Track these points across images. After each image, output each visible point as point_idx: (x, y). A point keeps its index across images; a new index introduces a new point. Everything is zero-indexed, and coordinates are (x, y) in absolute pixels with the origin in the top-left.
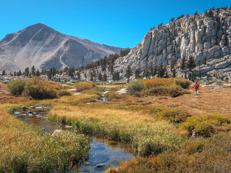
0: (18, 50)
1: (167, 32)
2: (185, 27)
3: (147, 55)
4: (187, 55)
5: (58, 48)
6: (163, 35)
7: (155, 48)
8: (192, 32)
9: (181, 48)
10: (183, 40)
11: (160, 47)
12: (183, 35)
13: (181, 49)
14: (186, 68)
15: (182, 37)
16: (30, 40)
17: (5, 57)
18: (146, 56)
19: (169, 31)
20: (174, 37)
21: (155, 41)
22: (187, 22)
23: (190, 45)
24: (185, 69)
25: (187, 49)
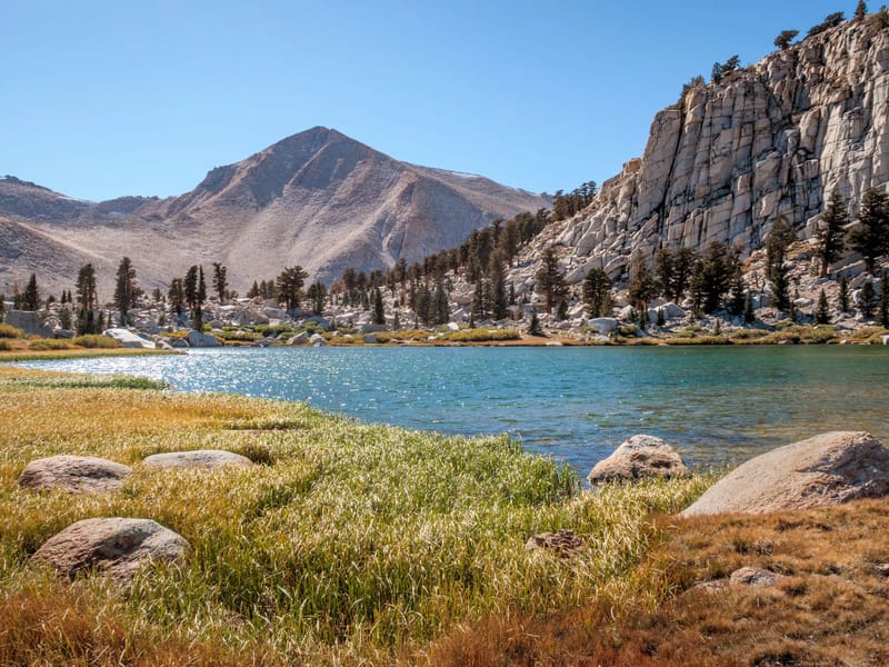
0: (246, 221)
1: (755, 95)
2: (846, 64)
3: (659, 207)
4: (853, 193)
5: (378, 212)
6: (736, 108)
7: (699, 172)
8: (879, 81)
9: (822, 162)
10: (836, 122)
11: (720, 165)
12: (835, 97)
13: (825, 165)
14: (845, 254)
15: (829, 108)
16: (287, 187)
17: (198, 245)
18: (657, 210)
19: (767, 89)
20: (790, 116)
21: (699, 137)
22: (858, 37)
23: (868, 144)
24: (840, 262)
25: (852, 166)
